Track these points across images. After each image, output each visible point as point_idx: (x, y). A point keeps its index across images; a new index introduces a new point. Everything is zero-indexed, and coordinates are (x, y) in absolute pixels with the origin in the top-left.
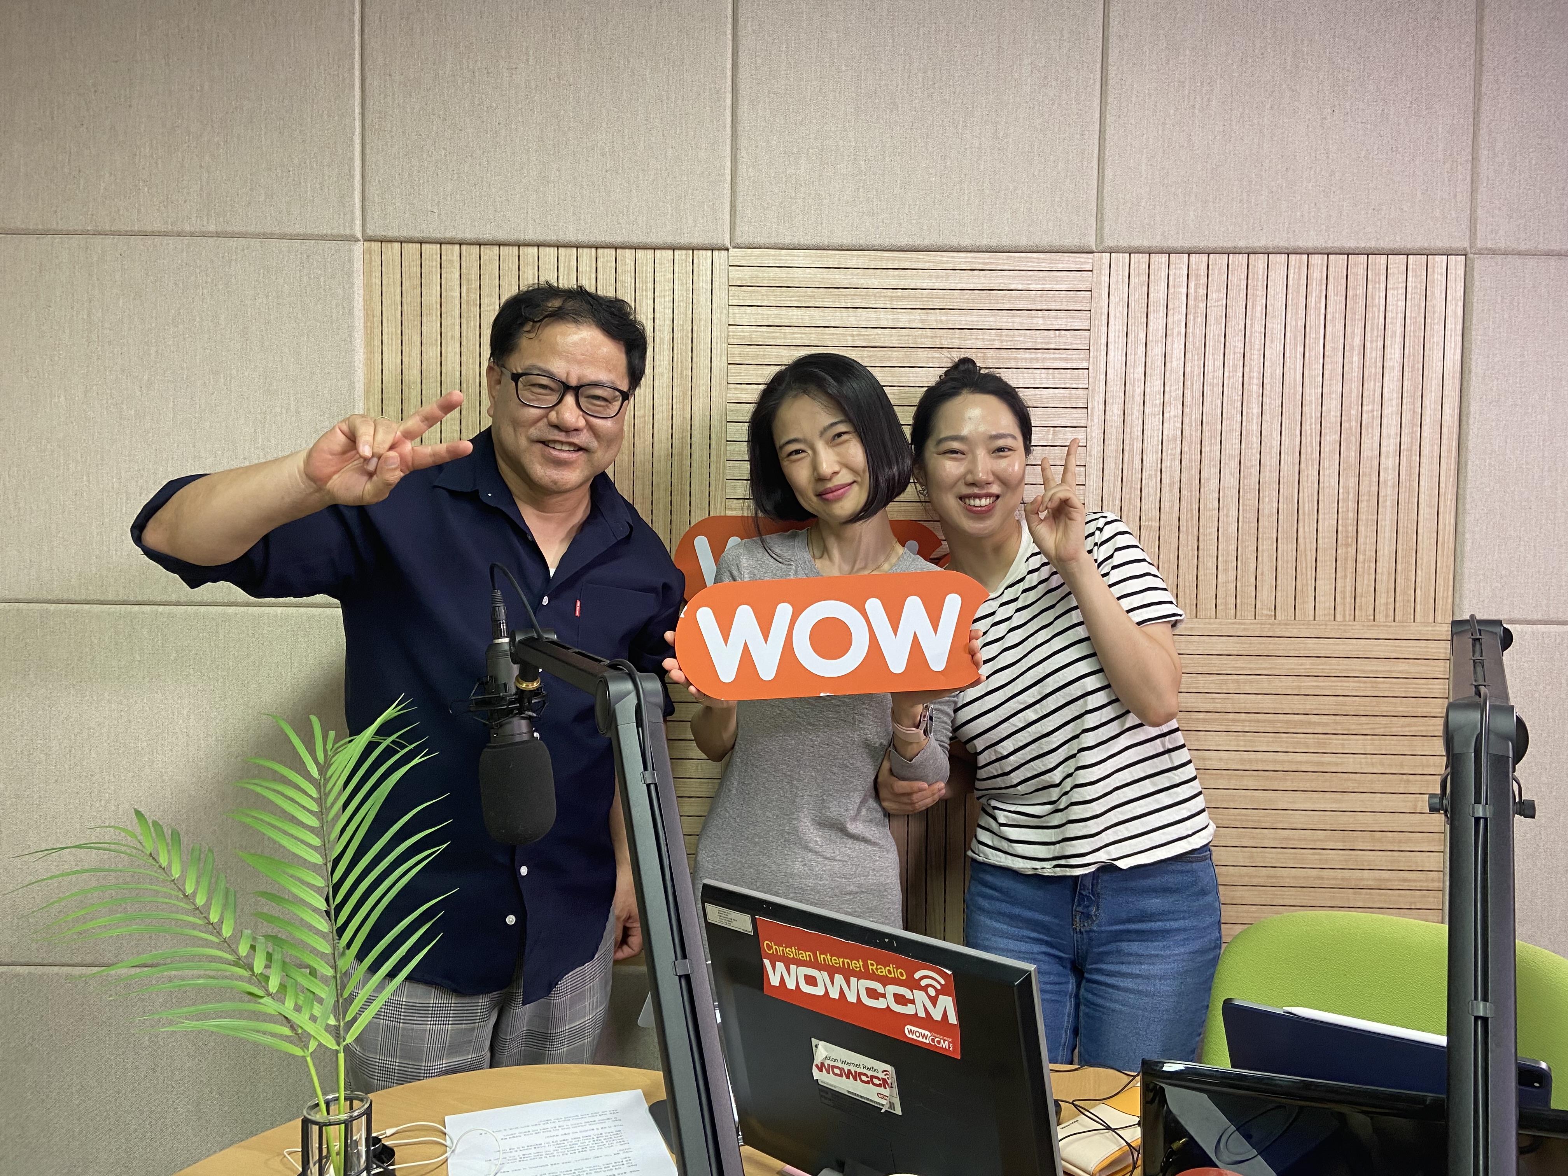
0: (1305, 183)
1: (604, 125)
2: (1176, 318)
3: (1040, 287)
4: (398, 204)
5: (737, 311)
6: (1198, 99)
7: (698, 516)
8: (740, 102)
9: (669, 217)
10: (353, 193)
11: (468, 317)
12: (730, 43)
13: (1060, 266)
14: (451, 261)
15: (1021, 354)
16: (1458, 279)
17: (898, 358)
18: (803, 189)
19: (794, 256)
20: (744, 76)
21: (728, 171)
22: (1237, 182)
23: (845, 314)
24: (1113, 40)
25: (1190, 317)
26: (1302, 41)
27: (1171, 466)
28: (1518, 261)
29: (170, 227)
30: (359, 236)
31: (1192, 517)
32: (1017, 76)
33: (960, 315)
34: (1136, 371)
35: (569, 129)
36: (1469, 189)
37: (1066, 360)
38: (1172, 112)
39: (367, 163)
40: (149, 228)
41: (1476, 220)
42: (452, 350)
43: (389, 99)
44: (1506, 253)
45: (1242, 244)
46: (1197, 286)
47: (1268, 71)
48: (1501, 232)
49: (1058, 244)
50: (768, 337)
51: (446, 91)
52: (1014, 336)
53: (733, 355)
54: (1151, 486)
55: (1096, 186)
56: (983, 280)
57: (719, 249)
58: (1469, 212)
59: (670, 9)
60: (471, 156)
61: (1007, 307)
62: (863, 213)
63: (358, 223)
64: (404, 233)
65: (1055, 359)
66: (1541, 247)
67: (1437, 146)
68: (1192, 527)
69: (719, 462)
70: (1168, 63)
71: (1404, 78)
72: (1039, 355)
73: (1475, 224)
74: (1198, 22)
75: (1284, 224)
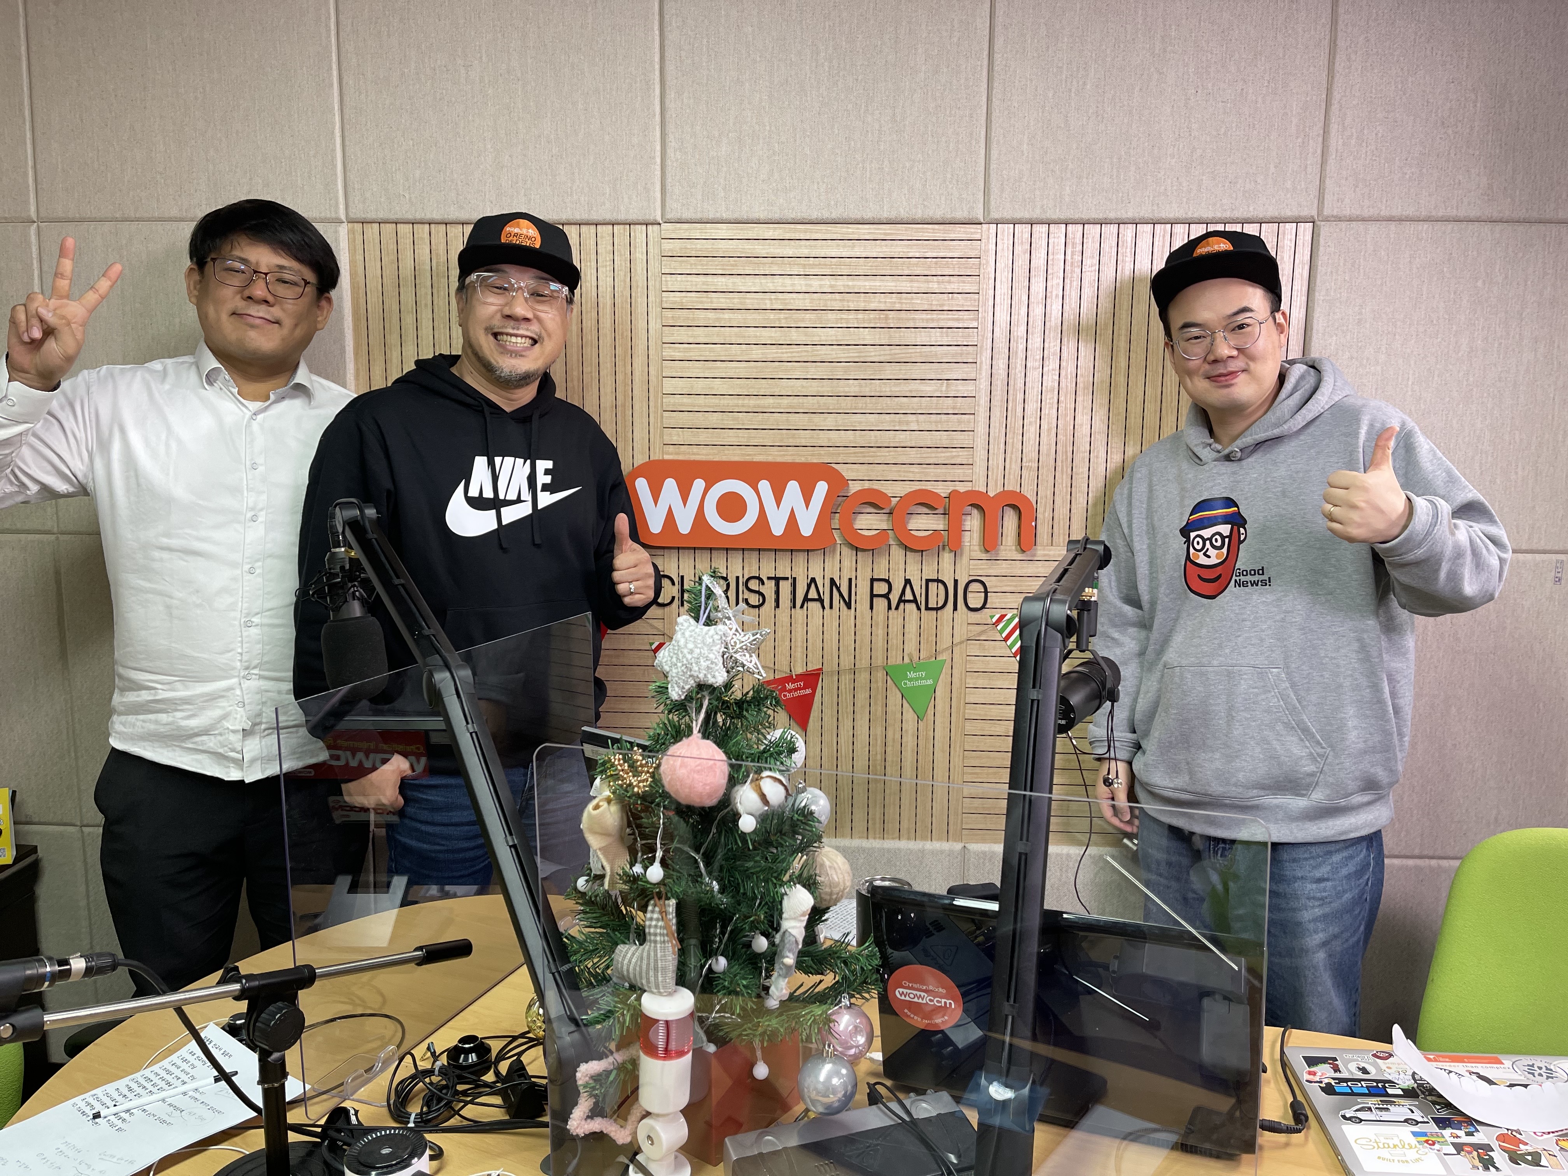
0: (1169, 159)
1: (549, 115)
2: (1055, 282)
3: (935, 255)
4: (375, 190)
5: (669, 279)
6: (1075, 83)
7: (640, 460)
8: (668, 92)
9: (607, 196)
10: (336, 181)
11: (438, 287)
12: (657, 38)
13: (952, 236)
14: (422, 239)
15: (918, 315)
16: (1306, 244)
17: (810, 320)
18: (725, 169)
19: (718, 229)
20: (670, 67)
21: (658, 154)
22: (1108, 160)
23: (763, 281)
24: (998, 29)
25: (1067, 281)
26: (1170, 26)
27: (1049, 414)
28: (1359, 226)
29: (184, 214)
30: (343, 218)
31: (1067, 459)
32: (912, 65)
33: (865, 280)
34: (1020, 329)
35: (519, 120)
36: (1320, 162)
37: (958, 320)
38: (1050, 95)
39: (347, 154)
40: (167, 215)
41: (1324, 190)
42: (426, 316)
43: (363, 96)
44: (1350, 220)
45: (1112, 215)
46: (1073, 254)
47: (1138, 55)
48: (1347, 201)
49: (949, 216)
50: (697, 302)
51: (411, 87)
52: (912, 299)
53: (667, 318)
54: (1031, 432)
55: (983, 164)
56: (885, 249)
57: (652, 224)
58: (1318, 183)
59: (604, 8)
60: (436, 146)
61: (906, 273)
62: (778, 190)
63: (342, 207)
64: (381, 215)
65: (949, 319)
66: (1383, 213)
67: (1291, 122)
68: (1067, 468)
69: (656, 412)
70: (1048, 50)
71: (1263, 58)
72: (935, 316)
73: (1324, 193)
74: (1076, 11)
75: (1149, 197)
